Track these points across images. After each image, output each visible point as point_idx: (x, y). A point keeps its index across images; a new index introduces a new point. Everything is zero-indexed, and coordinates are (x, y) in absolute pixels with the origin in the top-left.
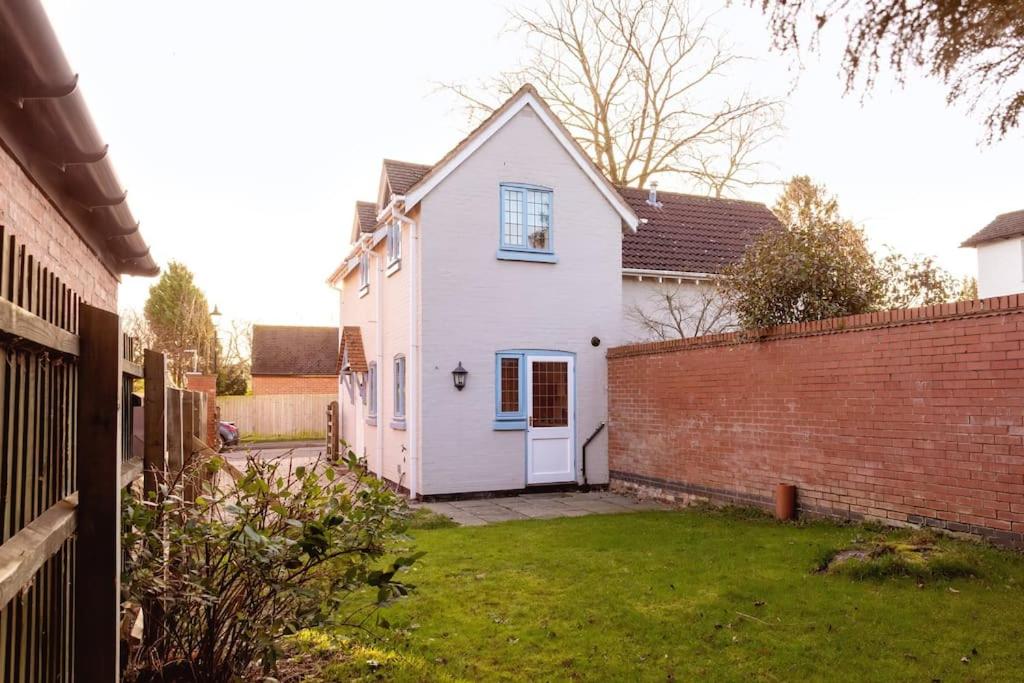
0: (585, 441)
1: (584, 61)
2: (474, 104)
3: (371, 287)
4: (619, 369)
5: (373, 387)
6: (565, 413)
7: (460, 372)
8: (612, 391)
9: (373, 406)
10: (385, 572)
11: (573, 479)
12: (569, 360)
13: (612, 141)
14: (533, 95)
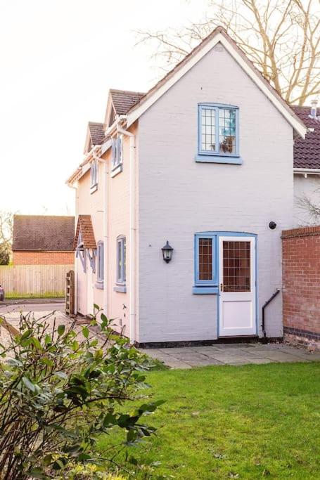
0: (264, 303)
1: (255, 11)
2: (172, 49)
3: (99, 185)
4: (292, 246)
5: (101, 259)
6: (248, 281)
7: (168, 249)
8: (285, 264)
9: (101, 275)
10: (131, 416)
11: (255, 333)
12: (252, 240)
13: (278, 72)
14: (224, 35)
